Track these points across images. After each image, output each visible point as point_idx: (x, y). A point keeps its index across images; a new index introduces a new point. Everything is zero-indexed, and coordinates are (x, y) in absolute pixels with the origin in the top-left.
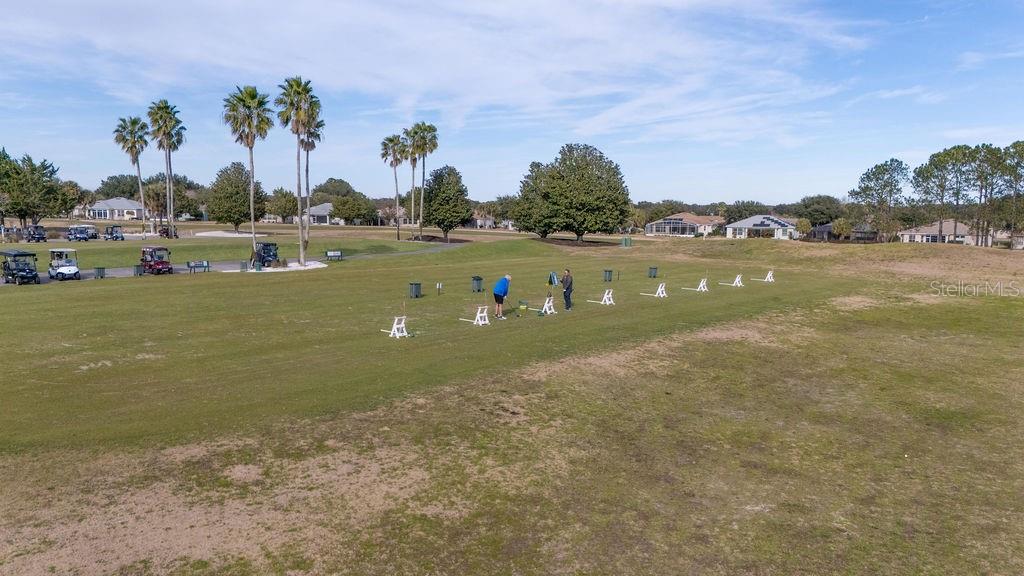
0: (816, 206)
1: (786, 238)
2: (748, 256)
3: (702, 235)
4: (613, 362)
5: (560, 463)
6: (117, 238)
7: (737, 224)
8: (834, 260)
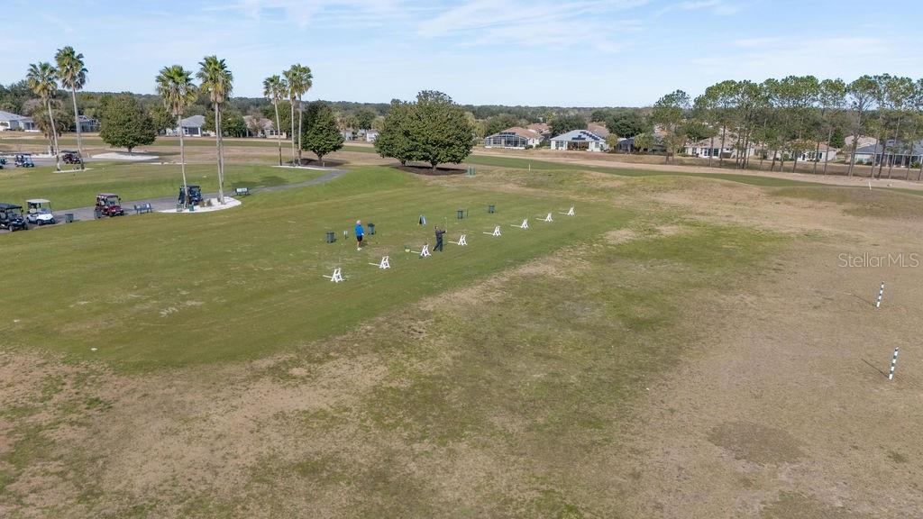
0: (624, 121)
1: (598, 150)
2: (561, 186)
3: (531, 147)
4: (468, 295)
5: (448, 359)
6: (28, 165)
7: (560, 137)
8: (620, 191)
